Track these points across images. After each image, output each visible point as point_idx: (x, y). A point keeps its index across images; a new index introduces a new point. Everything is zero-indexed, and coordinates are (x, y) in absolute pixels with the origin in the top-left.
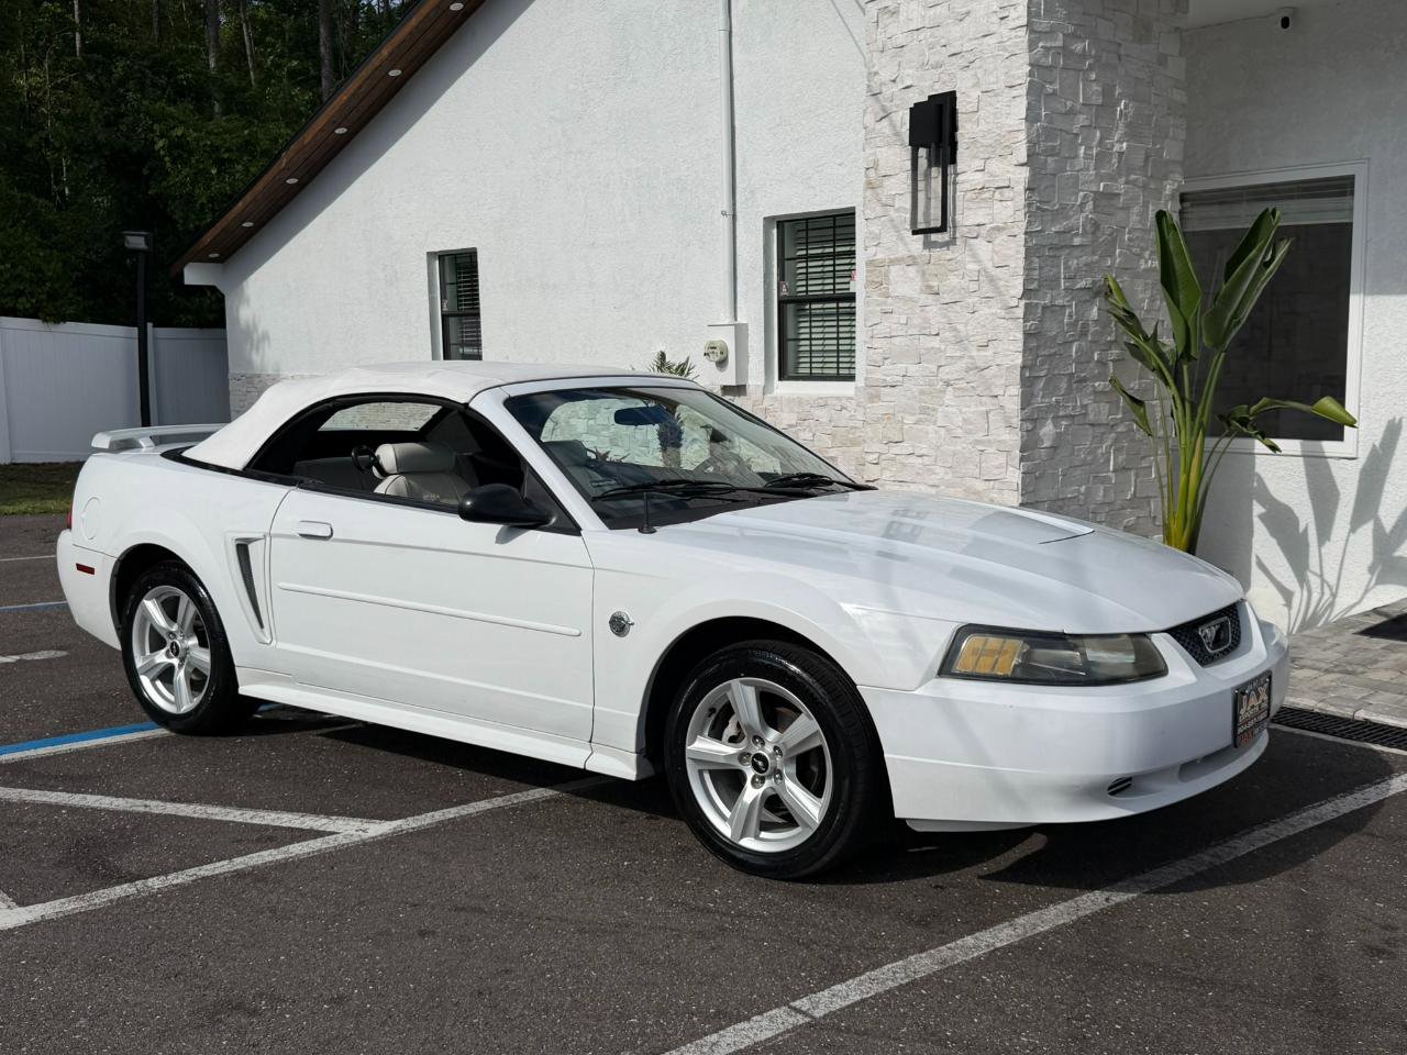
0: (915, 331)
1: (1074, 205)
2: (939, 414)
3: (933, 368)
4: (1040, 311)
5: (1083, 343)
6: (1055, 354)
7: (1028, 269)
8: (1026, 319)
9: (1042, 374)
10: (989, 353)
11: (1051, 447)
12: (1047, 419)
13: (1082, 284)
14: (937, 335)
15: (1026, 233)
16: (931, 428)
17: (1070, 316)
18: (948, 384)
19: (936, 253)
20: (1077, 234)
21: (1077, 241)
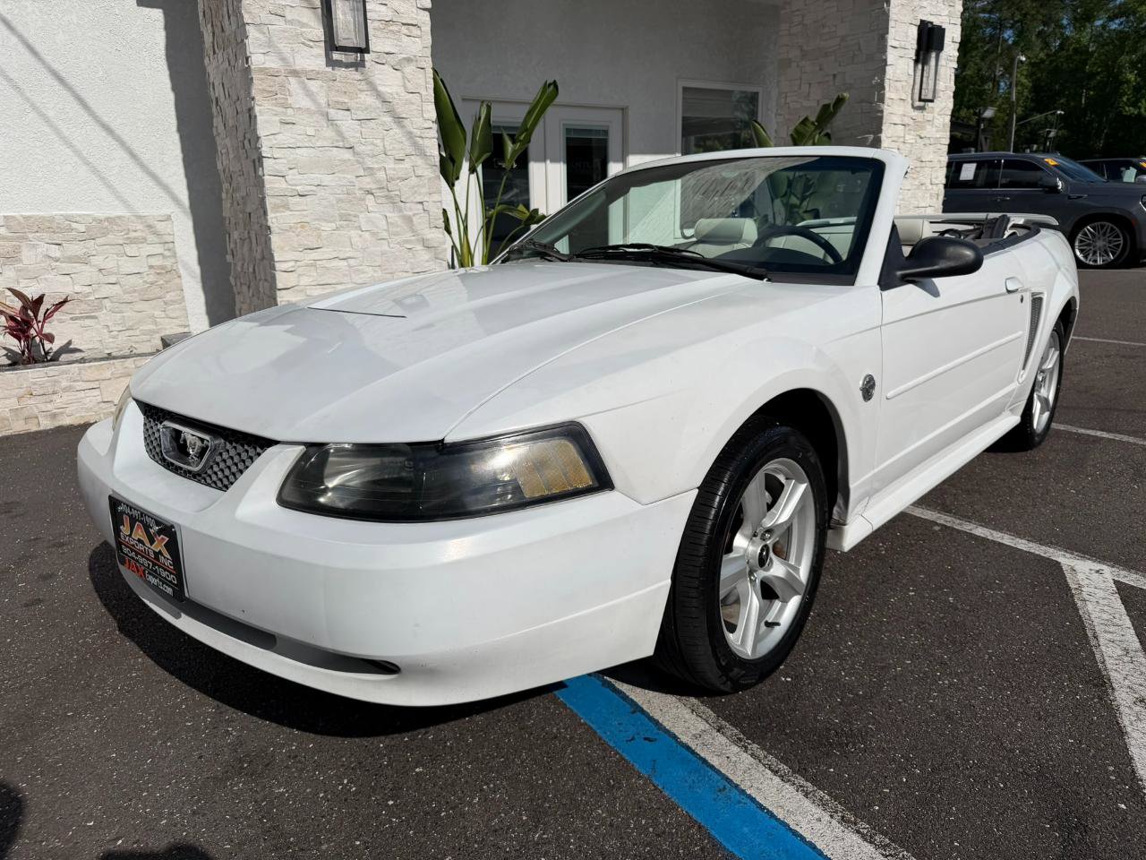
0: (325, 144)
2: (362, 220)
16: (353, 233)
18: (369, 192)
19: (341, 72)
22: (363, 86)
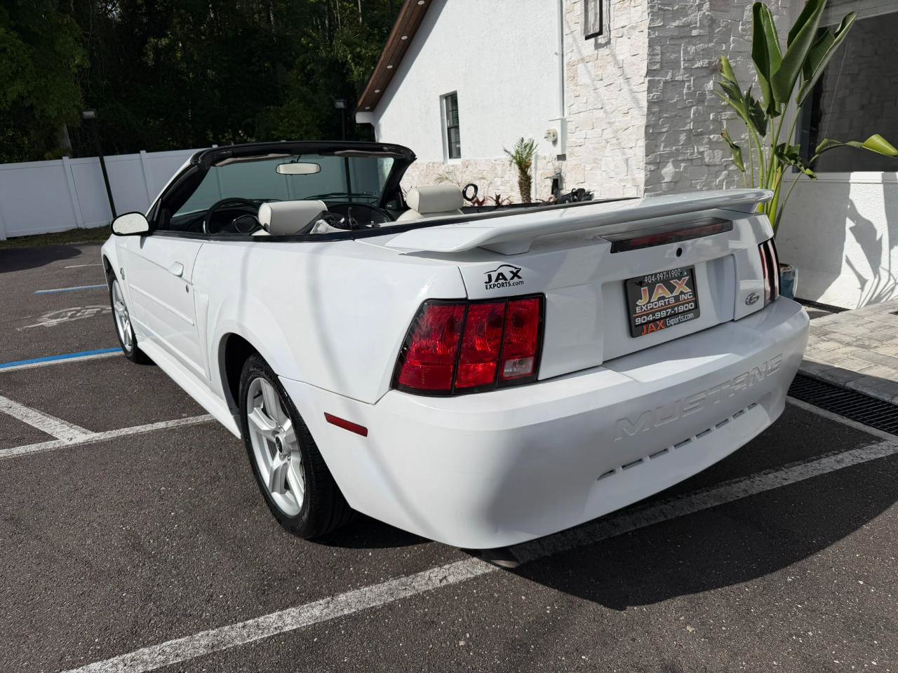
0: (591, 107)
1: (692, 6)
2: (603, 162)
3: (599, 131)
4: (661, 85)
5: (700, 108)
6: (676, 116)
7: (651, 54)
8: (649, 91)
9: (664, 130)
10: (628, 117)
11: (671, 182)
12: (668, 162)
13: (698, 64)
14: (602, 108)
15: (649, 28)
17: (689, 88)
18: (607, 142)
19: (603, 51)
20: (695, 28)
21: (695, 33)
22: (610, 59)
